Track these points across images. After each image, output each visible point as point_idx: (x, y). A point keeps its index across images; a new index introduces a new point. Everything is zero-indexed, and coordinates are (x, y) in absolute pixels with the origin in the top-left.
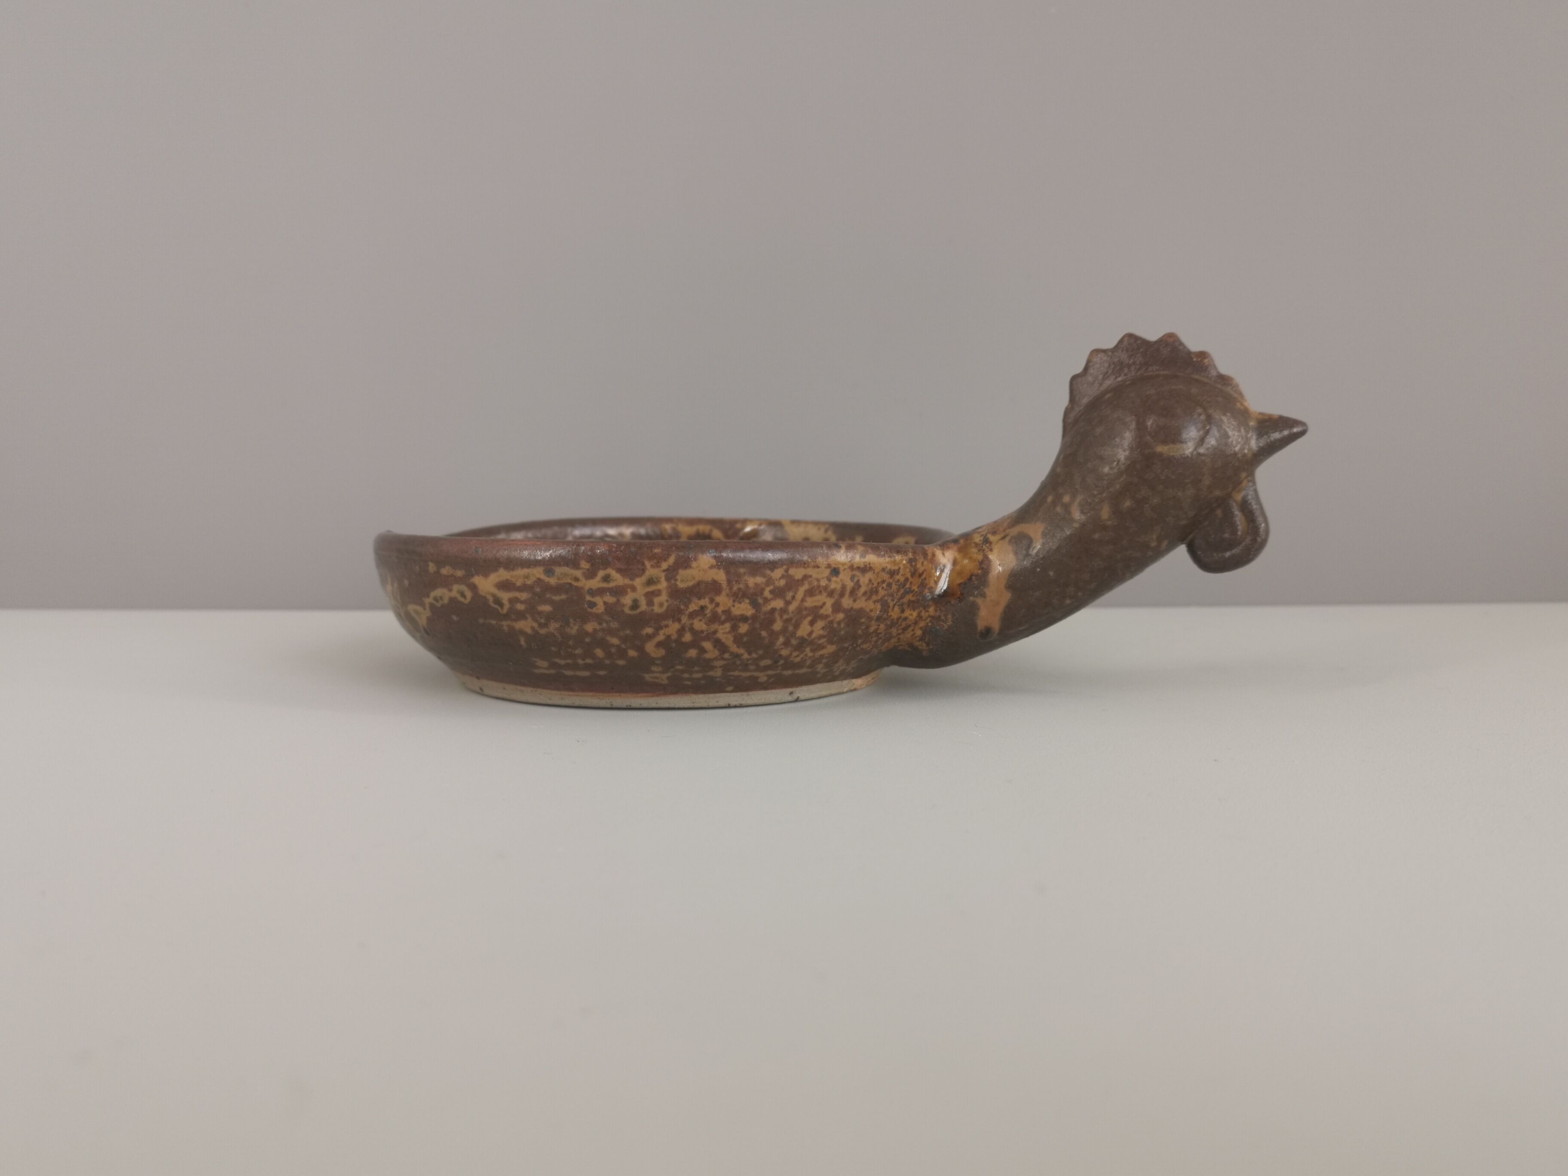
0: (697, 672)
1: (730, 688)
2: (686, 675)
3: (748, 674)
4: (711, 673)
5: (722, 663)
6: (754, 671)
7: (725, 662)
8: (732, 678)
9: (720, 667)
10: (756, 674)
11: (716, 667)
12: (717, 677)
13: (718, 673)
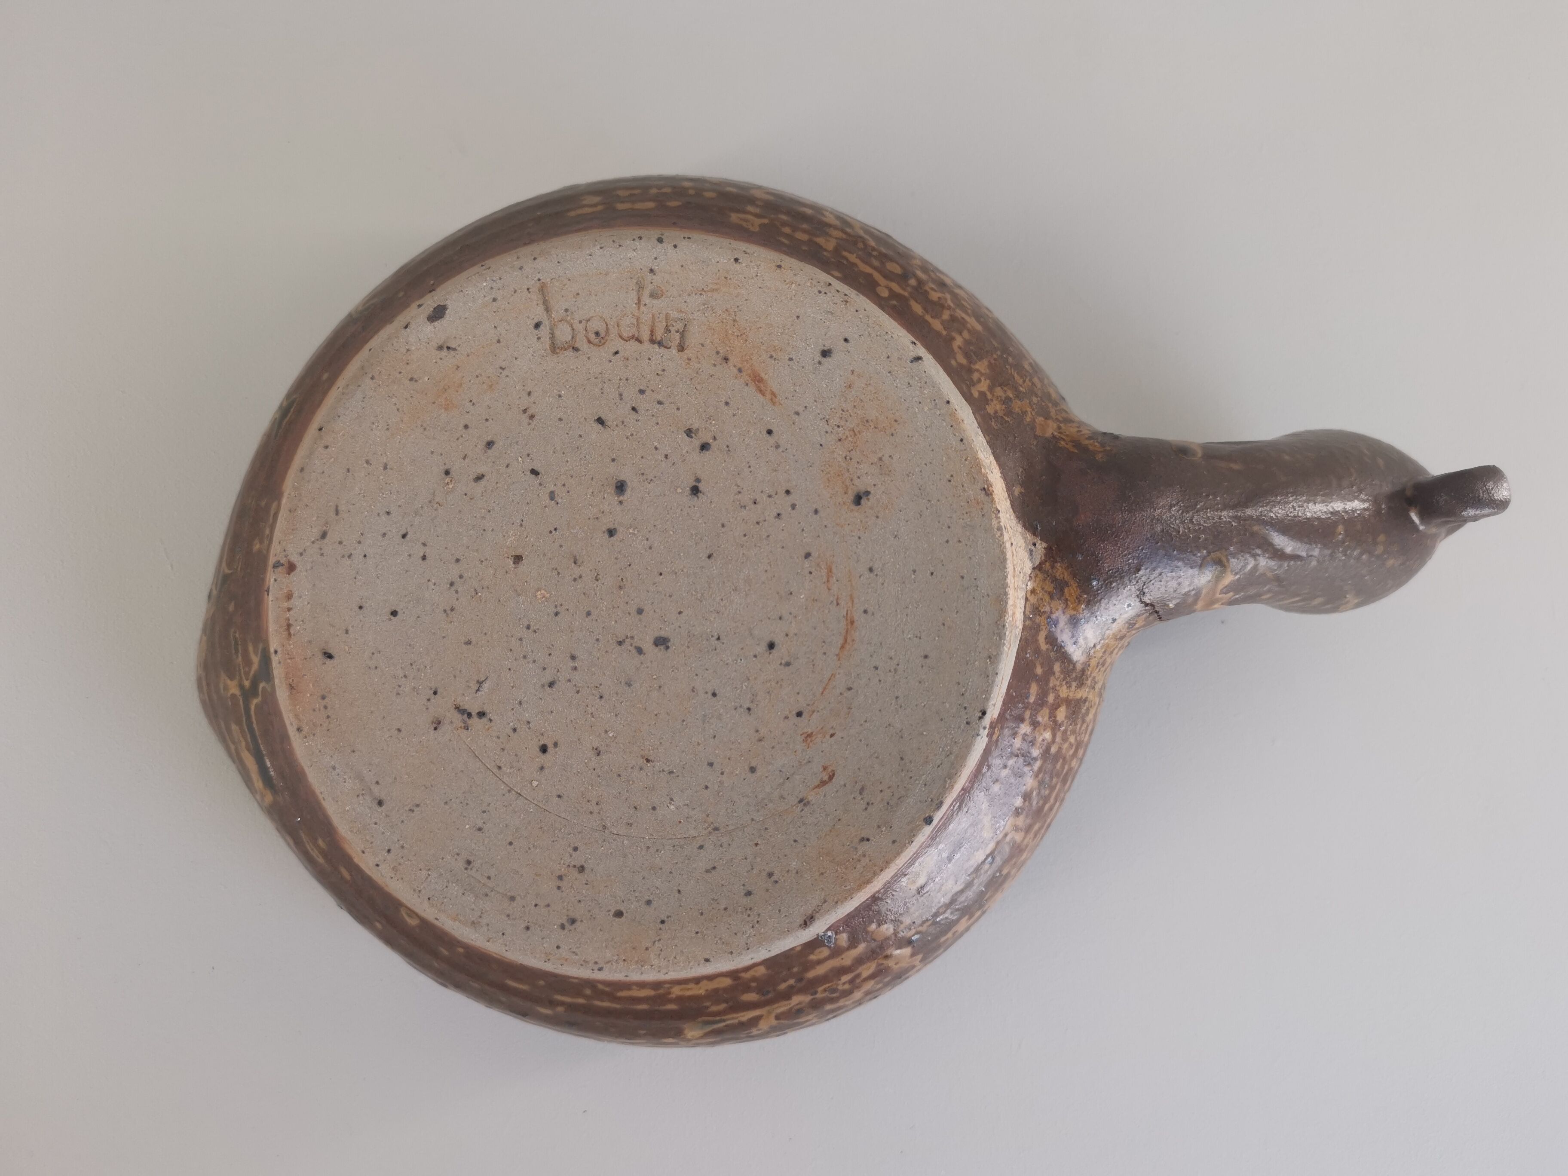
0: (804, 231)
1: (837, 274)
2: (787, 230)
3: (868, 270)
4: (820, 240)
5: (839, 234)
6: (875, 268)
7: (844, 236)
8: (845, 262)
9: (836, 238)
10: (877, 276)
11: (831, 236)
12: (826, 250)
13: (830, 245)
